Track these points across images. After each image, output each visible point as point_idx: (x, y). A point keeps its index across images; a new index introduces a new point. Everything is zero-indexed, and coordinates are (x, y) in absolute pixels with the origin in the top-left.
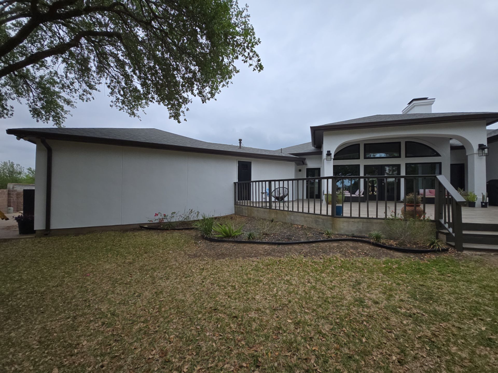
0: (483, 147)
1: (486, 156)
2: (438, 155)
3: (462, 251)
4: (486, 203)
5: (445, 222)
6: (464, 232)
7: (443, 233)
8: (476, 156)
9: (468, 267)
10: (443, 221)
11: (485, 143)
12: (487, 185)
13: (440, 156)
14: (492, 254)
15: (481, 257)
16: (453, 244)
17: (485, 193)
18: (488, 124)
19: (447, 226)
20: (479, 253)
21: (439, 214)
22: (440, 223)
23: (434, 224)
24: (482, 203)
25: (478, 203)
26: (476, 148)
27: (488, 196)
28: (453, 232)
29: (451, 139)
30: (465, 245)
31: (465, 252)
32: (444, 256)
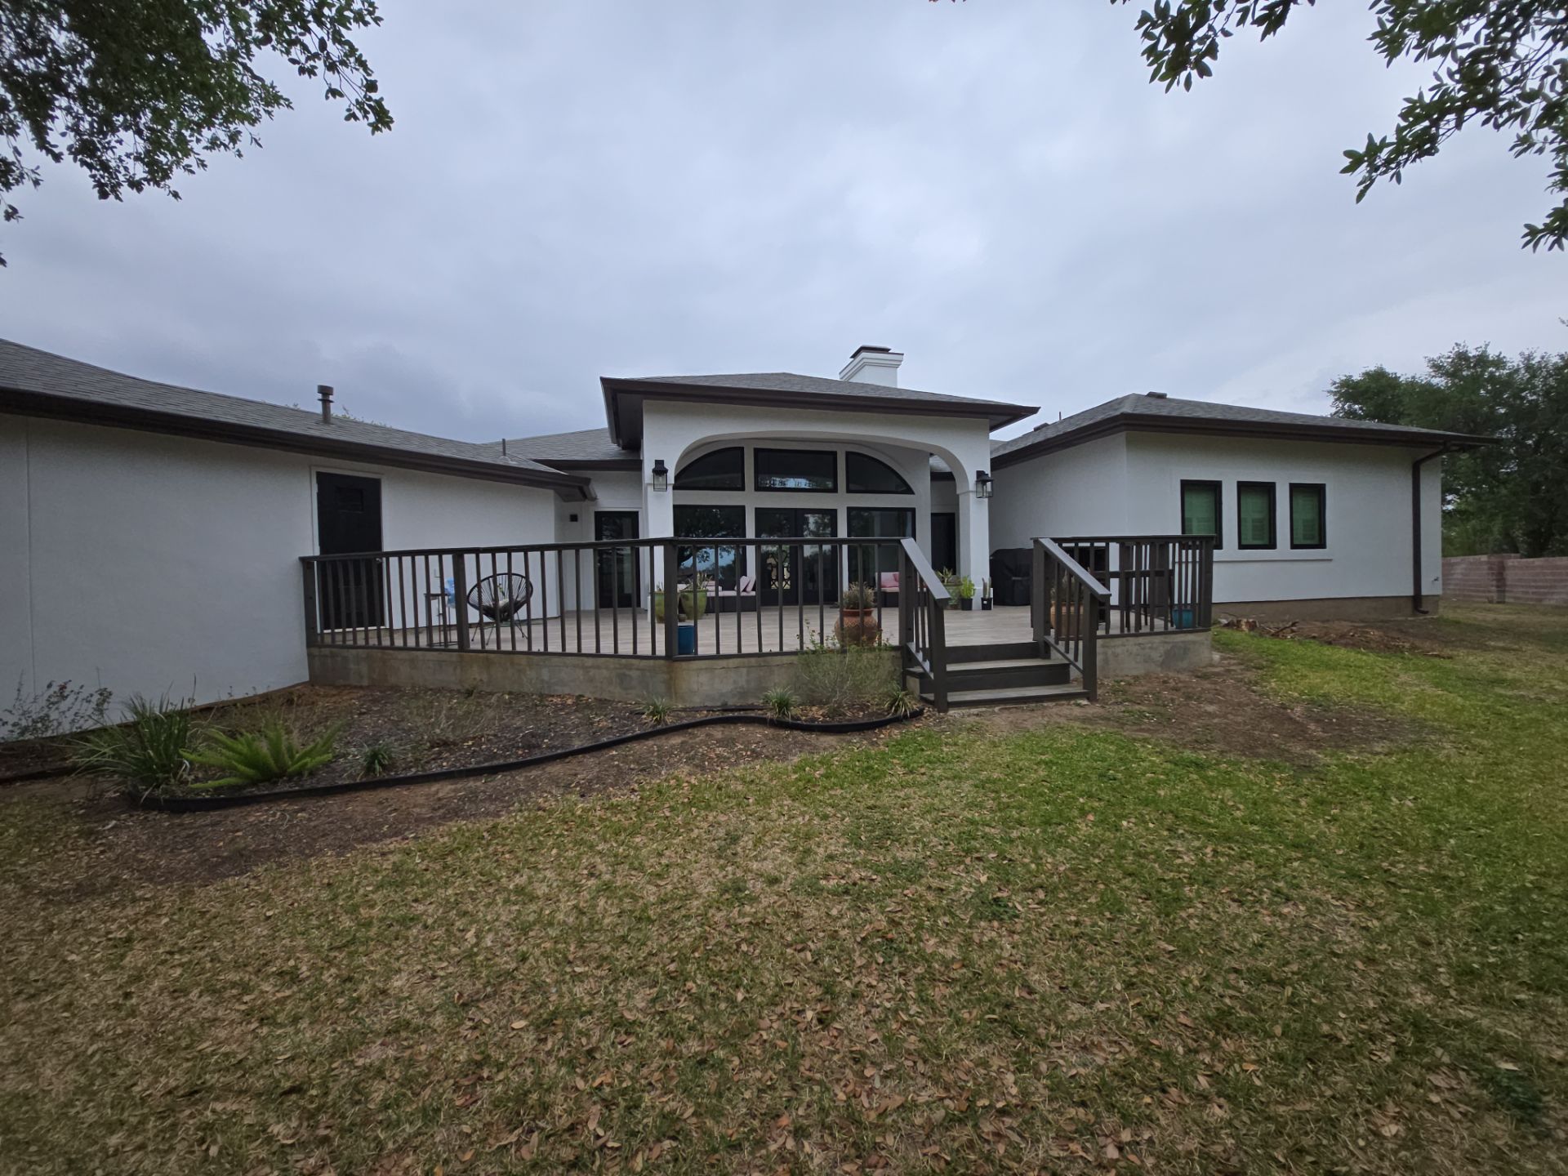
0: (984, 478)
1: (989, 497)
2: (909, 491)
3: (946, 711)
4: (989, 600)
5: (918, 651)
6: (950, 668)
7: (914, 674)
8: (972, 497)
9: (956, 744)
10: (913, 647)
11: (988, 471)
12: (991, 561)
13: (913, 493)
14: (997, 709)
15: (977, 719)
16: (931, 697)
17: (987, 579)
18: (993, 428)
19: (920, 656)
20: (974, 711)
21: (906, 631)
22: (909, 651)
23: (898, 654)
24: (983, 600)
25: (977, 602)
26: (972, 478)
27: (993, 585)
28: (931, 670)
29: (932, 455)
30: (953, 697)
31: (951, 712)
32: (915, 727)
